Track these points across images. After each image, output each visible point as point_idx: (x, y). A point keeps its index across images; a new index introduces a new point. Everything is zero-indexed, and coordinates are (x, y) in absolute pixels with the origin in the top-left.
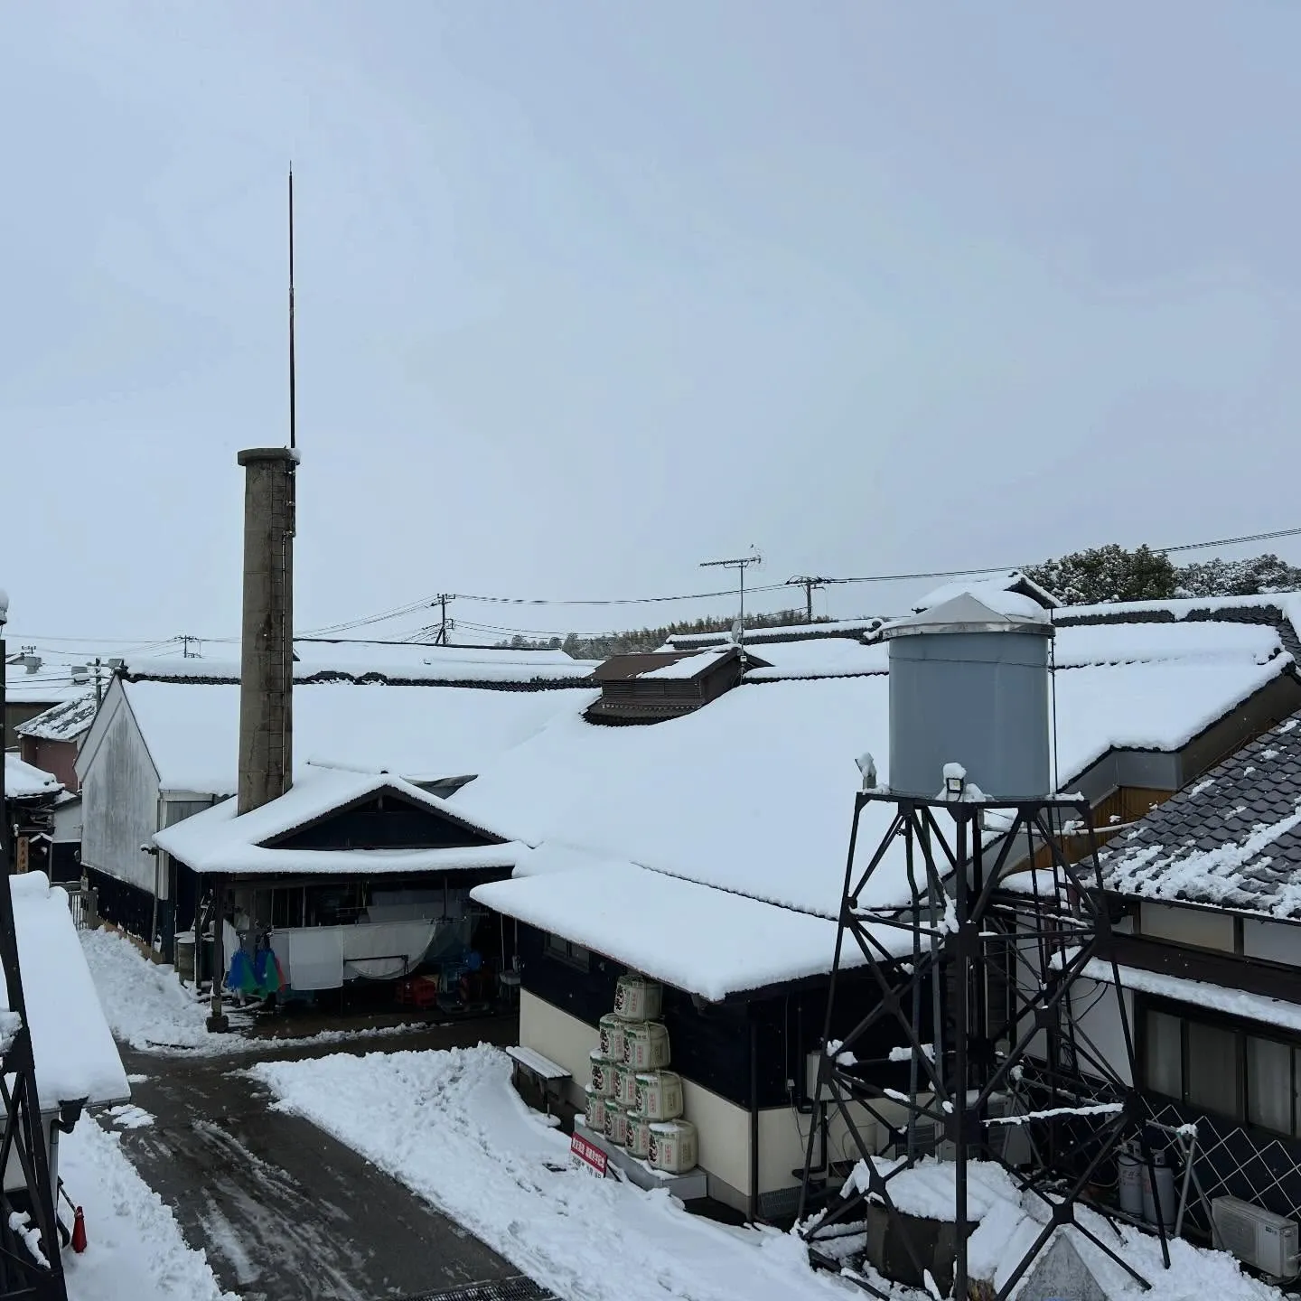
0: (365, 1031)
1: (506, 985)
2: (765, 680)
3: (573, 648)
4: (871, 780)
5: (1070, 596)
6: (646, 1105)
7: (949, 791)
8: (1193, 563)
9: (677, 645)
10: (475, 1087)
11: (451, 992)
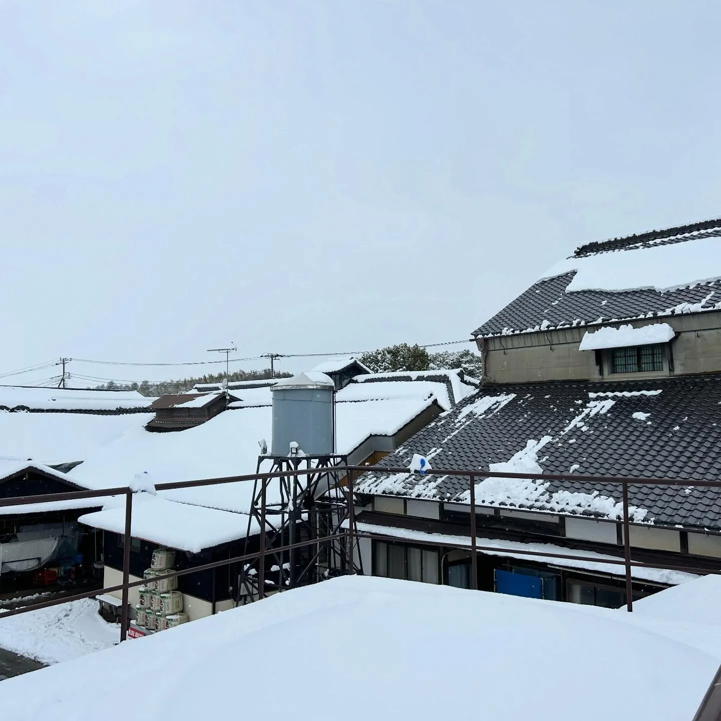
0: (15, 599)
1: (97, 569)
2: (238, 408)
3: (145, 389)
4: (265, 450)
5: (385, 367)
6: (165, 607)
7: (292, 453)
8: (437, 352)
9: (199, 389)
10: (78, 617)
11: (65, 575)
